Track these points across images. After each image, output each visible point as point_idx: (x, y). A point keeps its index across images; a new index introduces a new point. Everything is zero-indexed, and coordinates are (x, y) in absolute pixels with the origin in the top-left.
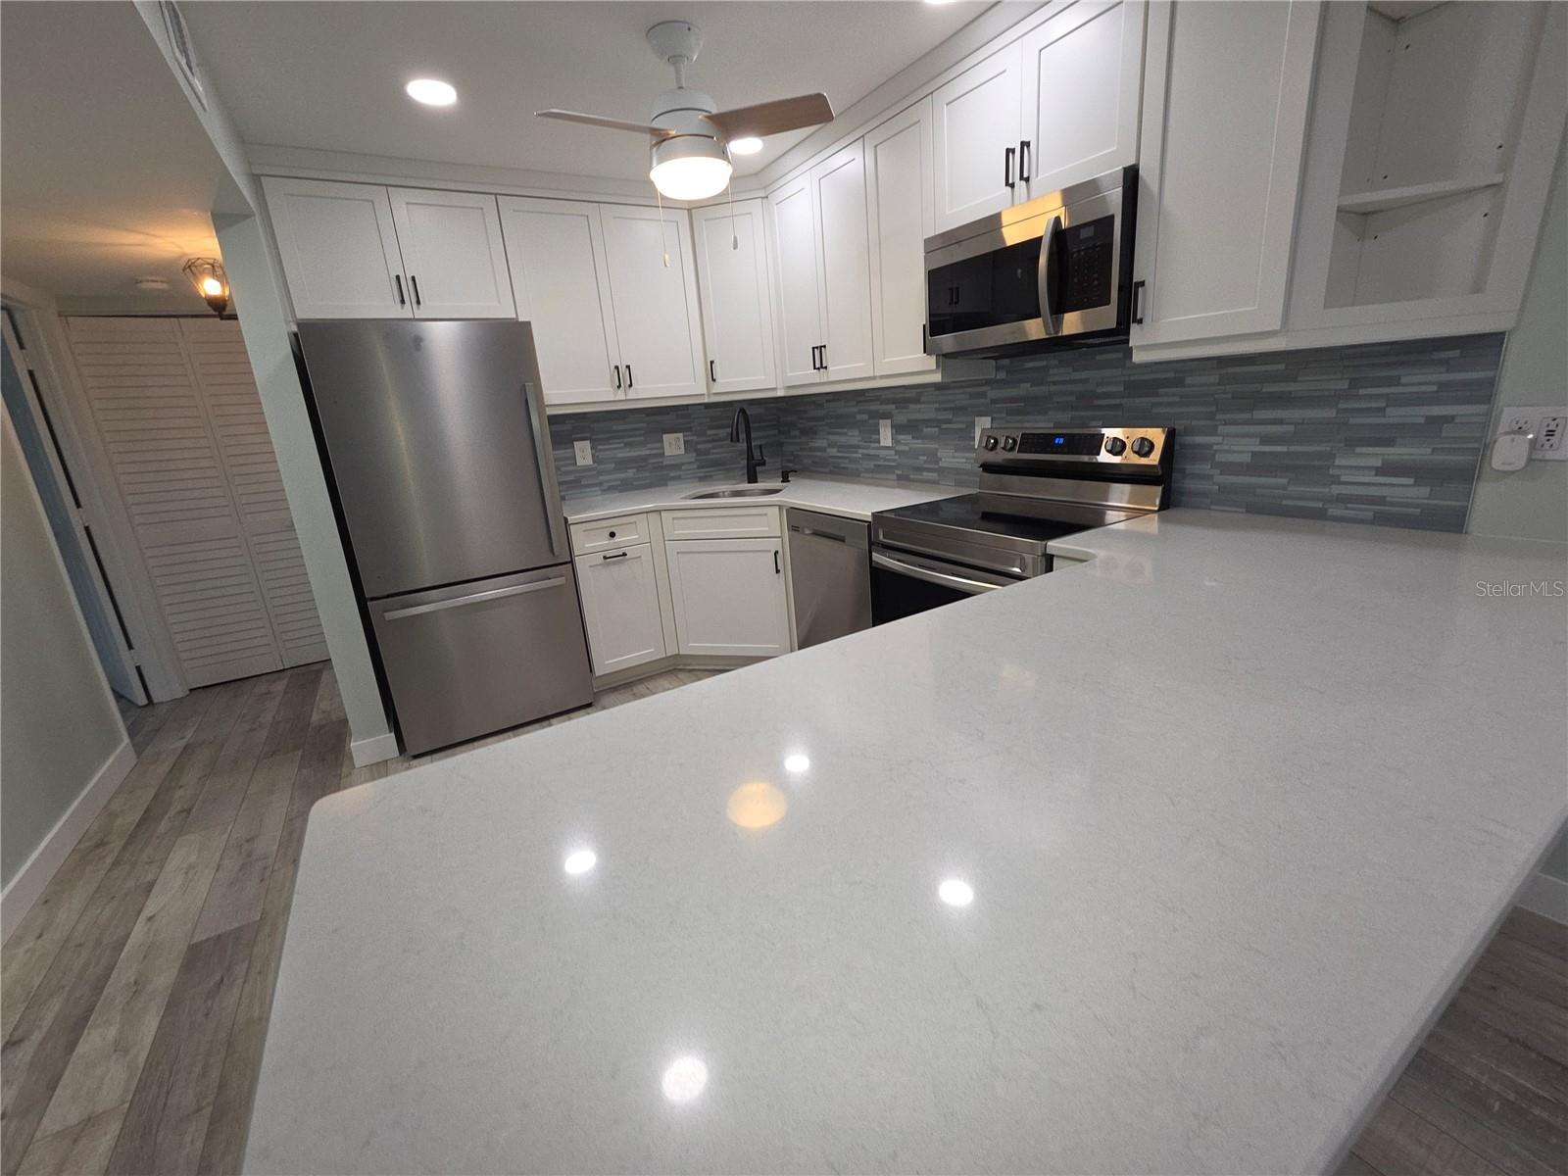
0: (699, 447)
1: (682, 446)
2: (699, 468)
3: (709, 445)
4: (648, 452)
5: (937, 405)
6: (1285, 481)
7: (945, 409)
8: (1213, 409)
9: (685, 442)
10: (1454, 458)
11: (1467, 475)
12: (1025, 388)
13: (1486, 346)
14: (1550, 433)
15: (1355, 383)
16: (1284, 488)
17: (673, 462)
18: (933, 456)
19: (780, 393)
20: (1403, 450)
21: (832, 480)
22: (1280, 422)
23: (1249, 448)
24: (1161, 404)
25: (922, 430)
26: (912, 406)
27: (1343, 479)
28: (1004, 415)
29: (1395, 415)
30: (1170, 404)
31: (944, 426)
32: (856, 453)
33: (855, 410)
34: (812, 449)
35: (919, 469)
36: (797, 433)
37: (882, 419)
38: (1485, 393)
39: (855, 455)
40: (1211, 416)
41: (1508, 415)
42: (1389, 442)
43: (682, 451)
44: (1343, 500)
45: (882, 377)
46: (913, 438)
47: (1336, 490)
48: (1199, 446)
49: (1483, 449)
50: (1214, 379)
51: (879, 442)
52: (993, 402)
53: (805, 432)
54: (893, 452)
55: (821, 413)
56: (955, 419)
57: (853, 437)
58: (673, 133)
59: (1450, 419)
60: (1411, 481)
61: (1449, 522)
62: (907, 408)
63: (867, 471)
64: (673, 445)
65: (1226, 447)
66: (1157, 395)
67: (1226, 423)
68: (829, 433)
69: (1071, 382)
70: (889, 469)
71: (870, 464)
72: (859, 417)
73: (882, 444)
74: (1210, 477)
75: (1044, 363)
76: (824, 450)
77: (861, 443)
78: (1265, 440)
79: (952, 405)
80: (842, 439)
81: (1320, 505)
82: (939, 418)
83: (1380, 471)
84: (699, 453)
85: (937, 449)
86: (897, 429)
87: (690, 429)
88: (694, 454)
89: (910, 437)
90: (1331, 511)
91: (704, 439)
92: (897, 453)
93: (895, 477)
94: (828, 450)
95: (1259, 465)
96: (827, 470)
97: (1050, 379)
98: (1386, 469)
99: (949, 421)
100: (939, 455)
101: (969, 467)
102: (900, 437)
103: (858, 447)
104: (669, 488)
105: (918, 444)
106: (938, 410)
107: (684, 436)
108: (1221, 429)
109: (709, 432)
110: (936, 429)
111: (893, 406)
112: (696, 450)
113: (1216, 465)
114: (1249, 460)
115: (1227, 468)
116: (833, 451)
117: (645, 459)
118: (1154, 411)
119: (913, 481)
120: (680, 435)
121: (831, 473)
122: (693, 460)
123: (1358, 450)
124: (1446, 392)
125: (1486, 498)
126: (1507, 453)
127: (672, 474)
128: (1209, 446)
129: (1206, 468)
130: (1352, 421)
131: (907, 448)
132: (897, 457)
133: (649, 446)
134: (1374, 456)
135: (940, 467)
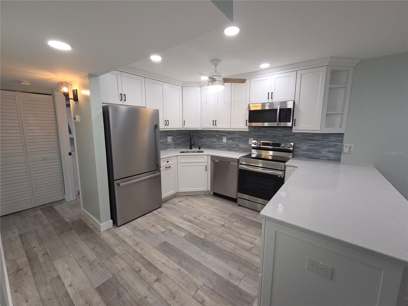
0: (175, 140)
1: (171, 140)
2: (174, 145)
3: (176, 140)
4: (164, 141)
5: (239, 135)
6: (313, 153)
7: (241, 136)
8: (300, 140)
9: (172, 138)
10: (339, 150)
11: (340, 153)
12: (261, 133)
13: (341, 135)
14: (350, 148)
15: (324, 138)
16: (313, 154)
17: (169, 143)
18: (237, 145)
19: (200, 129)
20: (332, 149)
21: (207, 149)
22: (312, 143)
23: (307, 147)
24: (290, 139)
25: (235, 139)
26: (232, 134)
27: (322, 153)
28: (256, 138)
29: (330, 144)
30: (292, 139)
31: (240, 139)
32: (216, 143)
33: (216, 134)
34: (201, 142)
35: (234, 148)
36: (197, 138)
37: (224, 136)
38: (342, 141)
39: (215, 144)
40: (300, 141)
41: (345, 145)
42: (329, 148)
43: (171, 141)
44: (322, 156)
45: (232, 129)
46: (232, 141)
47: (321, 155)
48: (298, 146)
49: (342, 149)
50: (300, 135)
51: (223, 141)
52: (254, 135)
53: (199, 138)
54: (226, 144)
55: (205, 134)
56: (244, 138)
57: (215, 140)
58: (217, 80)
59: (337, 145)
60: (332, 154)
61: (338, 160)
62: (231, 135)
63: (218, 147)
64: (170, 139)
65: (303, 147)
66: (289, 137)
67: (303, 143)
68: (208, 139)
69: (272, 133)
70: (225, 147)
71: (220, 146)
72: (217, 136)
73: (223, 142)
74: (300, 152)
75: (266, 129)
76: (205, 142)
77: (216, 141)
78: (309, 146)
79: (243, 135)
80: (212, 140)
81: (319, 157)
82: (240, 137)
83: (328, 152)
84: (175, 141)
85: (239, 144)
86: (228, 139)
87: (173, 136)
88: (174, 142)
89: (231, 141)
90: (320, 158)
91: (176, 138)
92: (227, 144)
93: (226, 149)
94: (207, 142)
95: (308, 150)
96: (206, 147)
97: (267, 132)
98: (329, 152)
99: (242, 138)
100: (239, 145)
101: (247, 148)
102: (229, 141)
103: (216, 142)
104: (168, 150)
105: (234, 142)
106: (239, 136)
107: (172, 137)
108: (301, 144)
109: (177, 137)
110: (239, 140)
111: (227, 134)
112: (174, 141)
113: (300, 150)
114: (306, 149)
115: (303, 150)
116: (208, 143)
117: (163, 142)
118: (289, 140)
119: (231, 150)
120: (171, 137)
121: (207, 147)
122: (173, 143)
123: (324, 148)
124: (336, 141)
125: (343, 156)
126: (346, 150)
127: (169, 146)
128: (299, 147)
129: (299, 150)
130: (323, 144)
131: (230, 143)
132: (227, 145)
133: (165, 139)
134: (327, 150)
135: (240, 148)
